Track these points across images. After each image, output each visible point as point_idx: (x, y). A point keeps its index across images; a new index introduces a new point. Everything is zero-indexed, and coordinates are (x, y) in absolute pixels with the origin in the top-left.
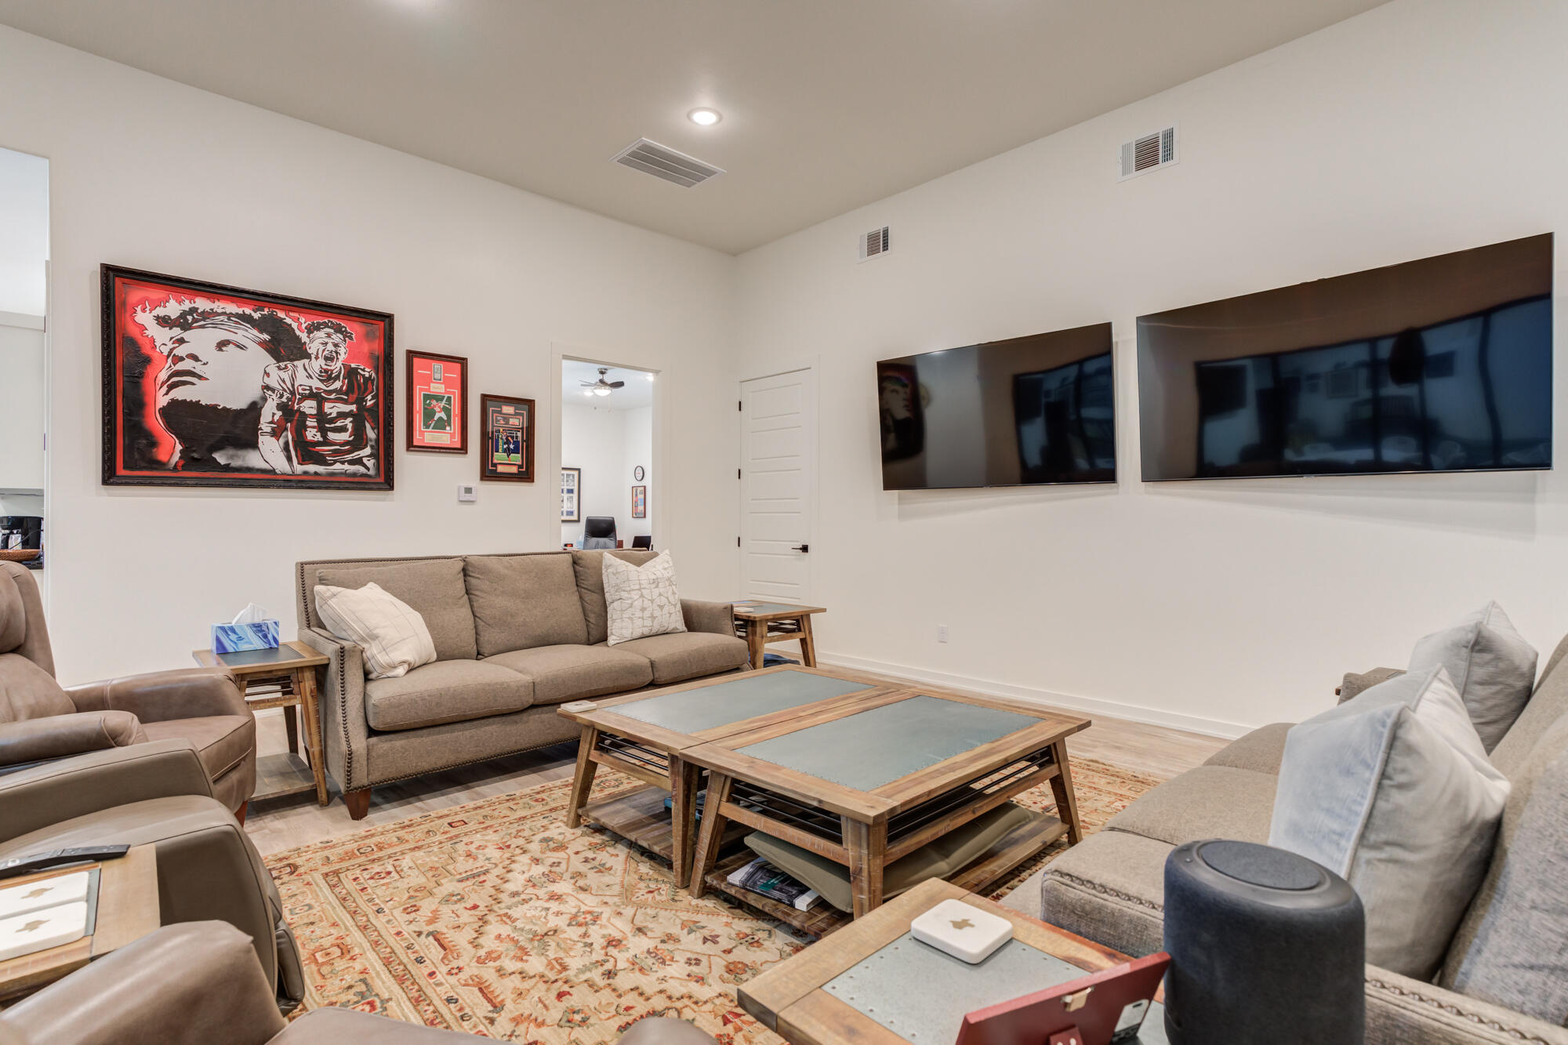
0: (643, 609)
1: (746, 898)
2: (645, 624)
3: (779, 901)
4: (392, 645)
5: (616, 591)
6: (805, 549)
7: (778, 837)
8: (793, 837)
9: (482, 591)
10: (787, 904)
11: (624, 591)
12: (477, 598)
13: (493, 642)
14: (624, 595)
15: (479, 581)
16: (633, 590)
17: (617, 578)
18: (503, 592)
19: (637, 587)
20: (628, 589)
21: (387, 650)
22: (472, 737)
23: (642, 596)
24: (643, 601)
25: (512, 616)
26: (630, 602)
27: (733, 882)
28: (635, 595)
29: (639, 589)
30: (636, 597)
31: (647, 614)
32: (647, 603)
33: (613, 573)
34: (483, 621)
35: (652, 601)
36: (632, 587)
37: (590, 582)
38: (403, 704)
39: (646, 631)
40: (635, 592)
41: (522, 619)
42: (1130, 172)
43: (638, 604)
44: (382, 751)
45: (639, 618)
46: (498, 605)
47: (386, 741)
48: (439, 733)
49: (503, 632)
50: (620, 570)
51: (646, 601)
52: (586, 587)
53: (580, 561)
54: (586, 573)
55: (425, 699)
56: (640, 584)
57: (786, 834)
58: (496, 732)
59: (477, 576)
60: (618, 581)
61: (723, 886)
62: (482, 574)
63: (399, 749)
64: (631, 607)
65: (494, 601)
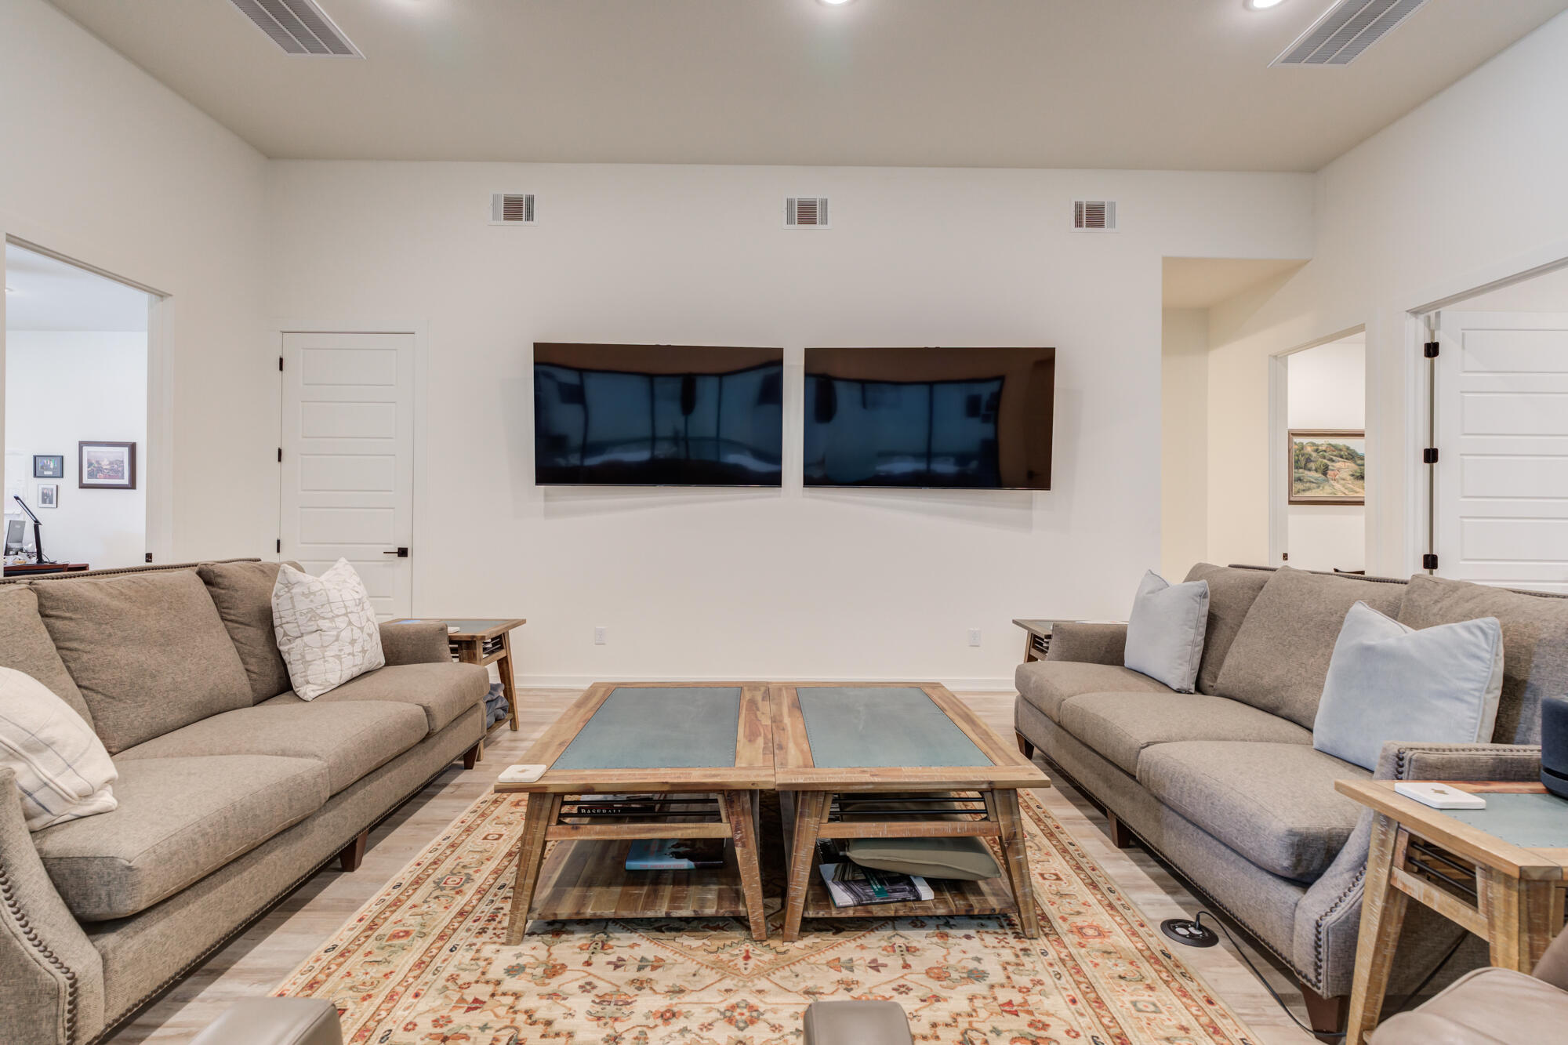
0: (353, 642)
1: (871, 912)
2: (356, 663)
3: (904, 900)
4: (82, 755)
5: (310, 620)
6: (403, 552)
7: (910, 836)
8: (929, 830)
9: (82, 640)
10: (913, 901)
11: (324, 618)
12: (75, 655)
13: (126, 726)
14: (324, 624)
15: (72, 624)
16: (338, 616)
17: (312, 601)
18: (125, 638)
19: (343, 611)
20: (330, 615)
21: (74, 767)
22: (252, 879)
23: (350, 623)
24: (352, 630)
25: (153, 677)
26: (334, 633)
27: (844, 904)
28: (341, 623)
29: (346, 615)
30: (343, 626)
31: (357, 648)
32: (357, 633)
33: (303, 594)
34: (98, 692)
35: (361, 629)
36: (336, 612)
37: (241, 611)
38: (175, 853)
39: (356, 672)
40: (341, 619)
41: (169, 680)
42: (794, 223)
43: (346, 635)
44: (131, 955)
45: (349, 654)
46: (123, 662)
47: (136, 933)
48: (210, 889)
49: (140, 706)
50: (314, 589)
51: (356, 630)
52: (233, 618)
53: (219, 580)
54: (231, 597)
55: (207, 834)
56: (345, 607)
57: (920, 830)
58: (280, 859)
59: (68, 615)
60: (312, 606)
61: (834, 914)
62: (76, 610)
63: (158, 939)
64: (337, 640)
65: (113, 656)
